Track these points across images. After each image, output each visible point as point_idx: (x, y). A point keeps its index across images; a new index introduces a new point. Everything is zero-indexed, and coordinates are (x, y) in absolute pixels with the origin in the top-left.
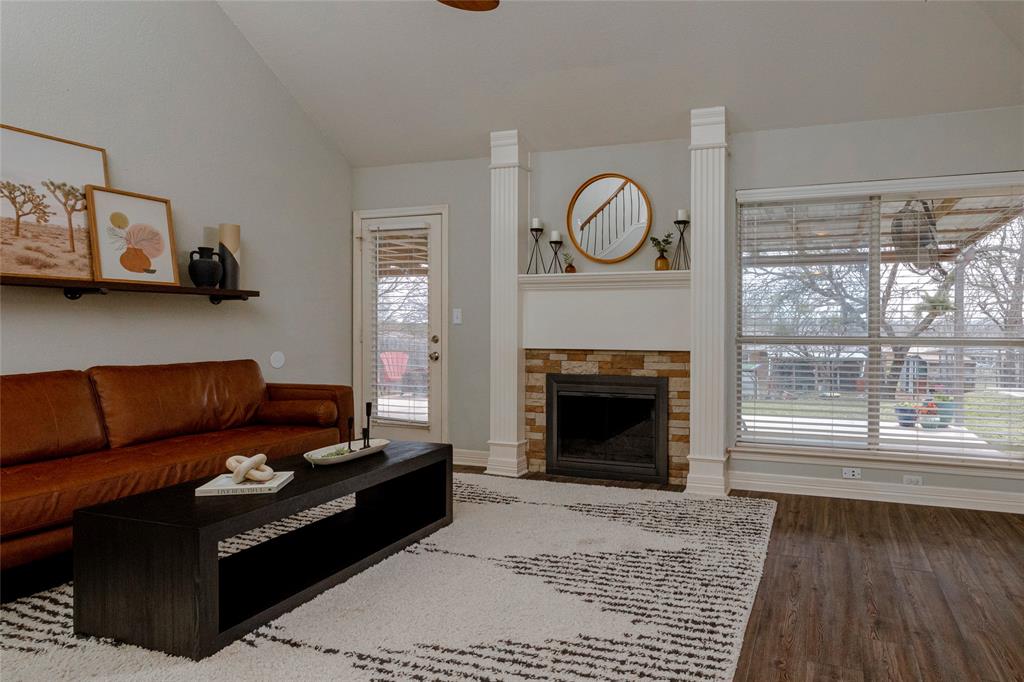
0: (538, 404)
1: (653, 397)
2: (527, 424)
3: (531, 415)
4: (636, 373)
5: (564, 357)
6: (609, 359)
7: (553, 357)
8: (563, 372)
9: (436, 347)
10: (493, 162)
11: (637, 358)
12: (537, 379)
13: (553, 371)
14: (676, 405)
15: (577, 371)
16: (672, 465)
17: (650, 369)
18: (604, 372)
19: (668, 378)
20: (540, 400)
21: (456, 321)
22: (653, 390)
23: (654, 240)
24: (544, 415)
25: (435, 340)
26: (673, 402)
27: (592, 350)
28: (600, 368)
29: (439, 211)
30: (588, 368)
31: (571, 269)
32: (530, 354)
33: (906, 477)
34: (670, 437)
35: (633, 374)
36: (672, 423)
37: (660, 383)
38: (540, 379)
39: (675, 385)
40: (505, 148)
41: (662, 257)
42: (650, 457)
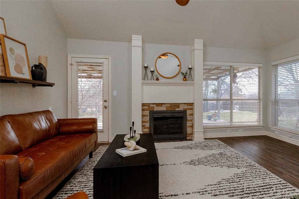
0: (146, 120)
1: (182, 116)
2: (142, 127)
3: (144, 124)
4: (177, 109)
5: (155, 105)
6: (169, 106)
7: (151, 106)
8: (155, 110)
9: (106, 104)
10: (132, 45)
11: (177, 105)
12: (146, 113)
13: (151, 110)
14: (189, 117)
15: (160, 110)
16: (188, 134)
17: (181, 108)
18: (168, 110)
19: (186, 110)
20: (147, 119)
21: (114, 95)
22: (182, 114)
23: (182, 72)
24: (149, 123)
25: (105, 101)
26: (188, 117)
27: (164, 103)
28: (166, 108)
29: (107, 58)
30: (163, 108)
31: (157, 79)
32: (143, 105)
33: (240, 130)
34: (187, 126)
35: (176, 110)
36: (188, 122)
37: (184, 112)
38: (147, 113)
39: (189, 112)
40: (137, 41)
41: (185, 77)
42: (181, 133)
